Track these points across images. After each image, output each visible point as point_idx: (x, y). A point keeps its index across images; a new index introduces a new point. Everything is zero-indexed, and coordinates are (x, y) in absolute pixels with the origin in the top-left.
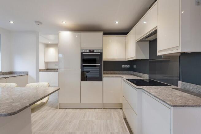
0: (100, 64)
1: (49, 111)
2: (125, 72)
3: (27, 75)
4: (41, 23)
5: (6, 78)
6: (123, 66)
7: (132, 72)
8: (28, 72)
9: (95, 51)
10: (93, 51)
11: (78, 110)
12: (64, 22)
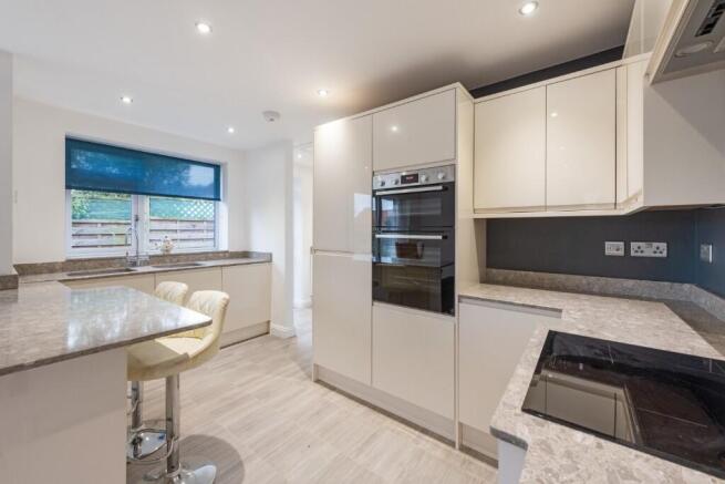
0: (440, 237)
1: (291, 379)
2: (630, 283)
3: (270, 261)
4: (277, 115)
5: (222, 266)
6: (613, 248)
7: (687, 287)
8: (271, 255)
9: (422, 179)
10: (416, 177)
11: (363, 409)
12: (323, 93)
